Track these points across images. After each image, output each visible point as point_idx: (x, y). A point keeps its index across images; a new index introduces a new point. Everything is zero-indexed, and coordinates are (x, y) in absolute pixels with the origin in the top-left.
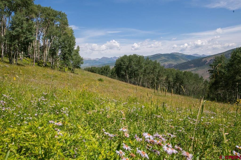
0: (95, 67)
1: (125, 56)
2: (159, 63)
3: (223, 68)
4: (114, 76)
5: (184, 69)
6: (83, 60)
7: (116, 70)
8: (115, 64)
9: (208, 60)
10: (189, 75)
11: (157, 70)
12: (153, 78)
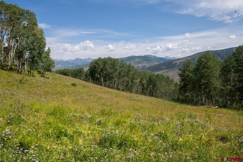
0: (68, 70)
1: (100, 59)
2: (133, 66)
3: (190, 72)
4: (88, 78)
5: (157, 71)
6: (54, 63)
7: (90, 73)
8: (90, 67)
9: (178, 62)
10: (161, 78)
11: (132, 73)
12: (128, 81)
